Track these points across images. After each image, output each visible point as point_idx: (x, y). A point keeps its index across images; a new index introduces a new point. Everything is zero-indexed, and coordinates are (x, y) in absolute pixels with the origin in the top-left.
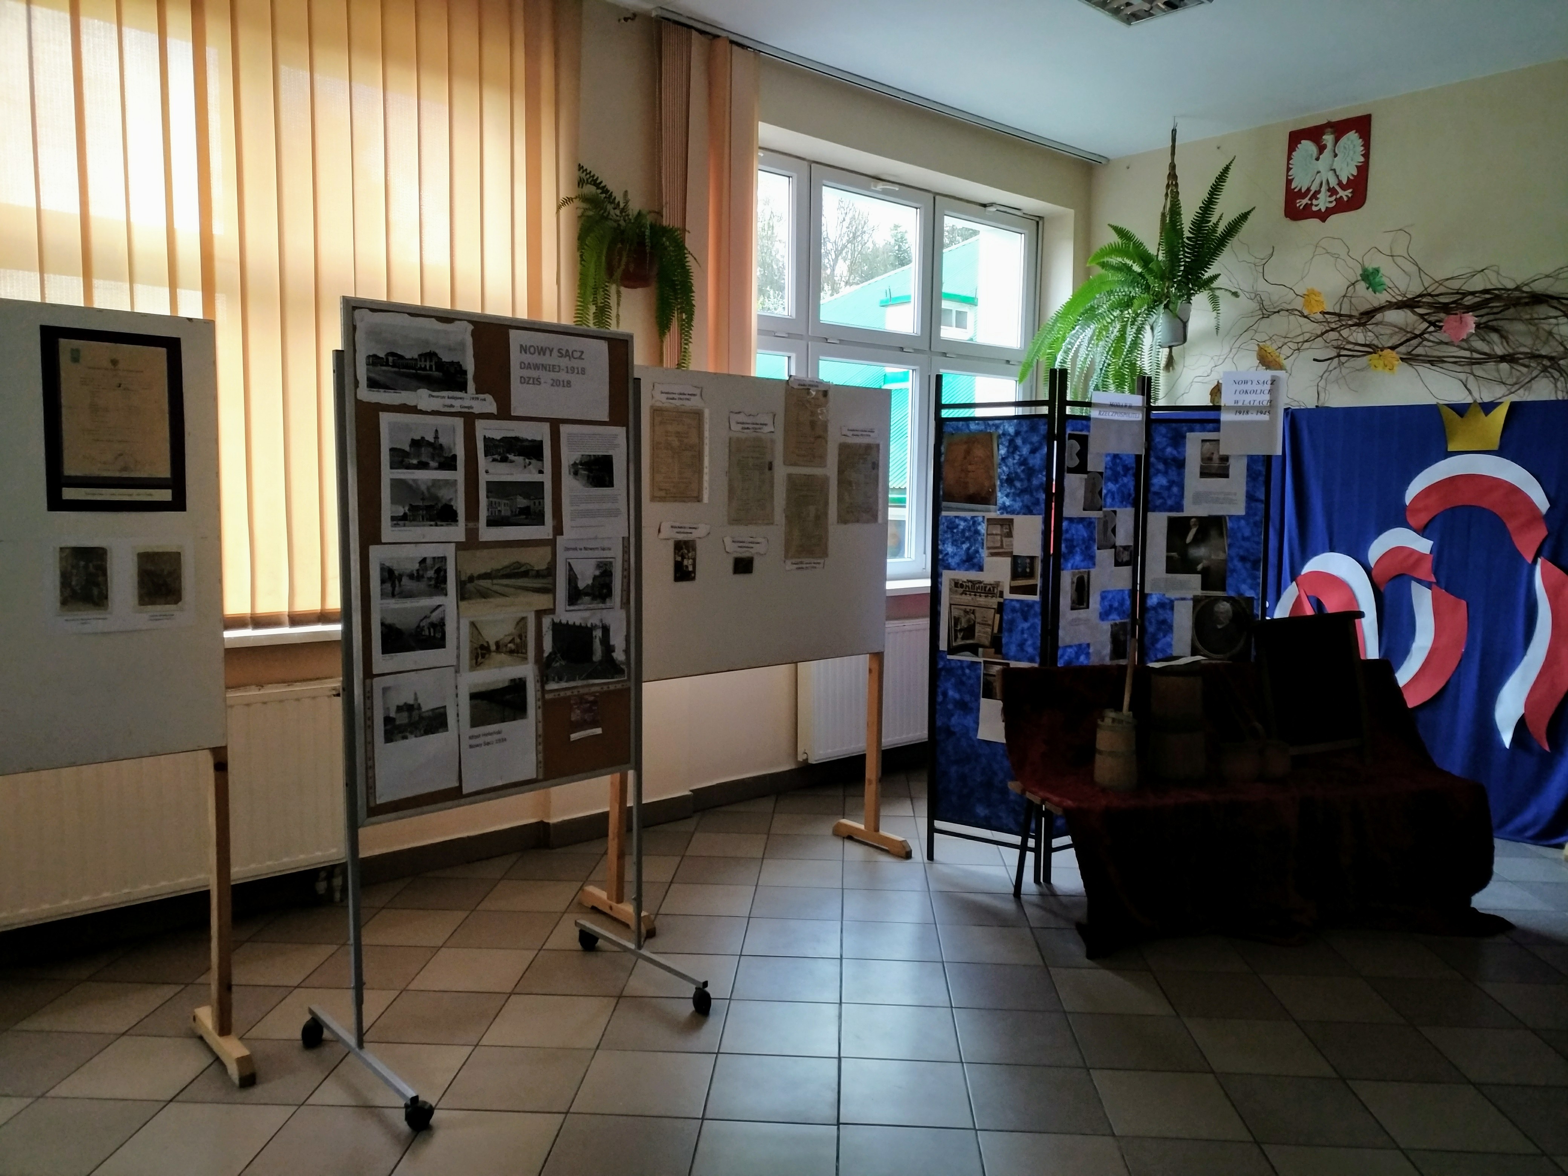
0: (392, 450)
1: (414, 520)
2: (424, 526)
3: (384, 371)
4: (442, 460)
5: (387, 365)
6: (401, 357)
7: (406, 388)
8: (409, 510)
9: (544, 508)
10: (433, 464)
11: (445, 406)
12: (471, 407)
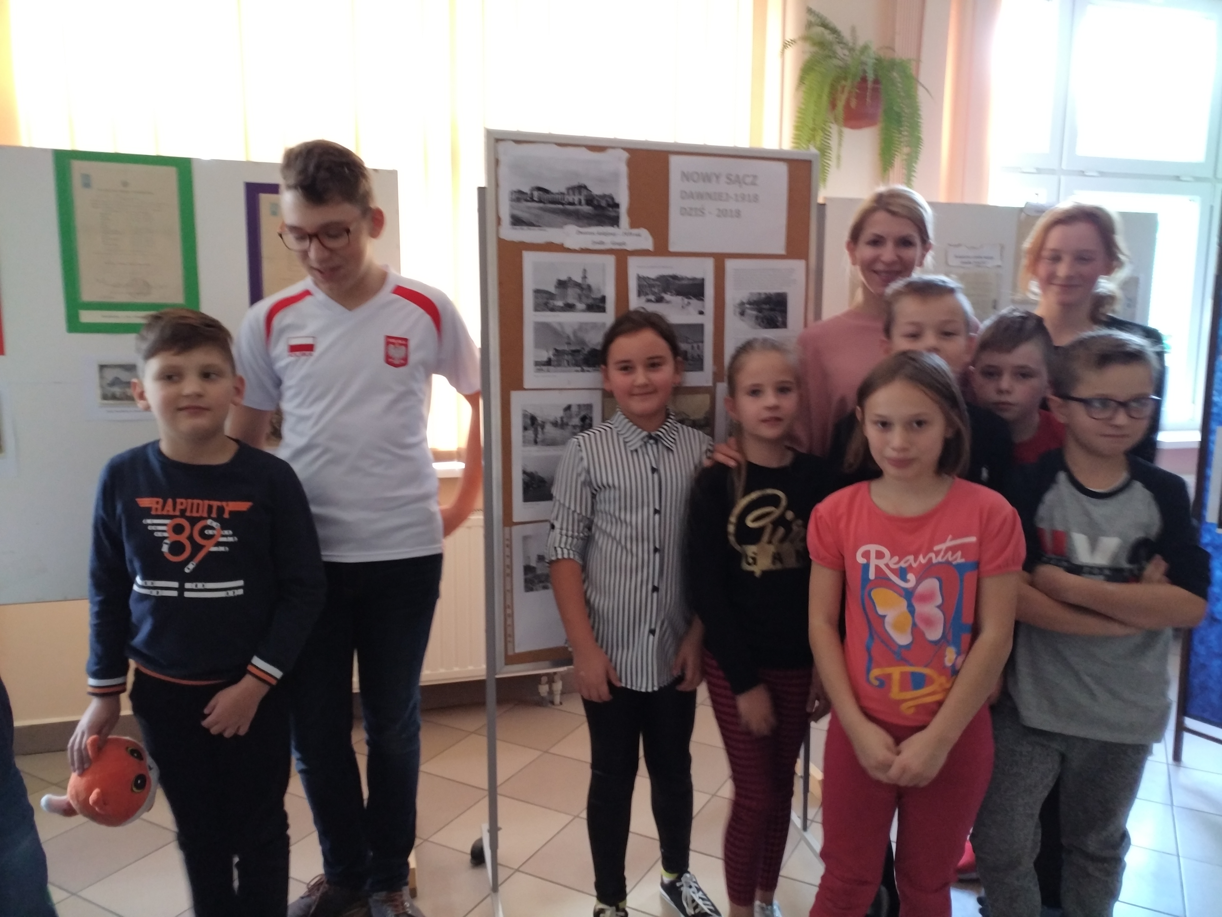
0: (537, 292)
1: (559, 365)
2: (569, 371)
3: (529, 208)
4: (590, 301)
5: (532, 200)
6: (546, 191)
7: (551, 225)
8: (554, 355)
9: (702, 352)
10: (580, 306)
11: (595, 243)
12: (624, 244)
